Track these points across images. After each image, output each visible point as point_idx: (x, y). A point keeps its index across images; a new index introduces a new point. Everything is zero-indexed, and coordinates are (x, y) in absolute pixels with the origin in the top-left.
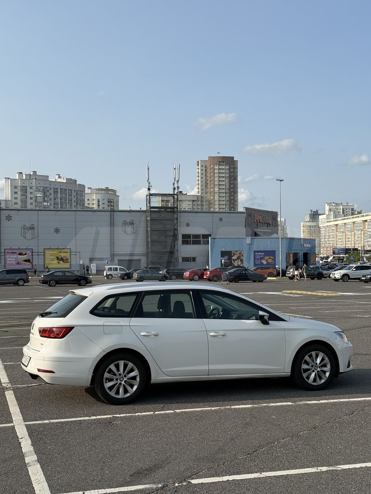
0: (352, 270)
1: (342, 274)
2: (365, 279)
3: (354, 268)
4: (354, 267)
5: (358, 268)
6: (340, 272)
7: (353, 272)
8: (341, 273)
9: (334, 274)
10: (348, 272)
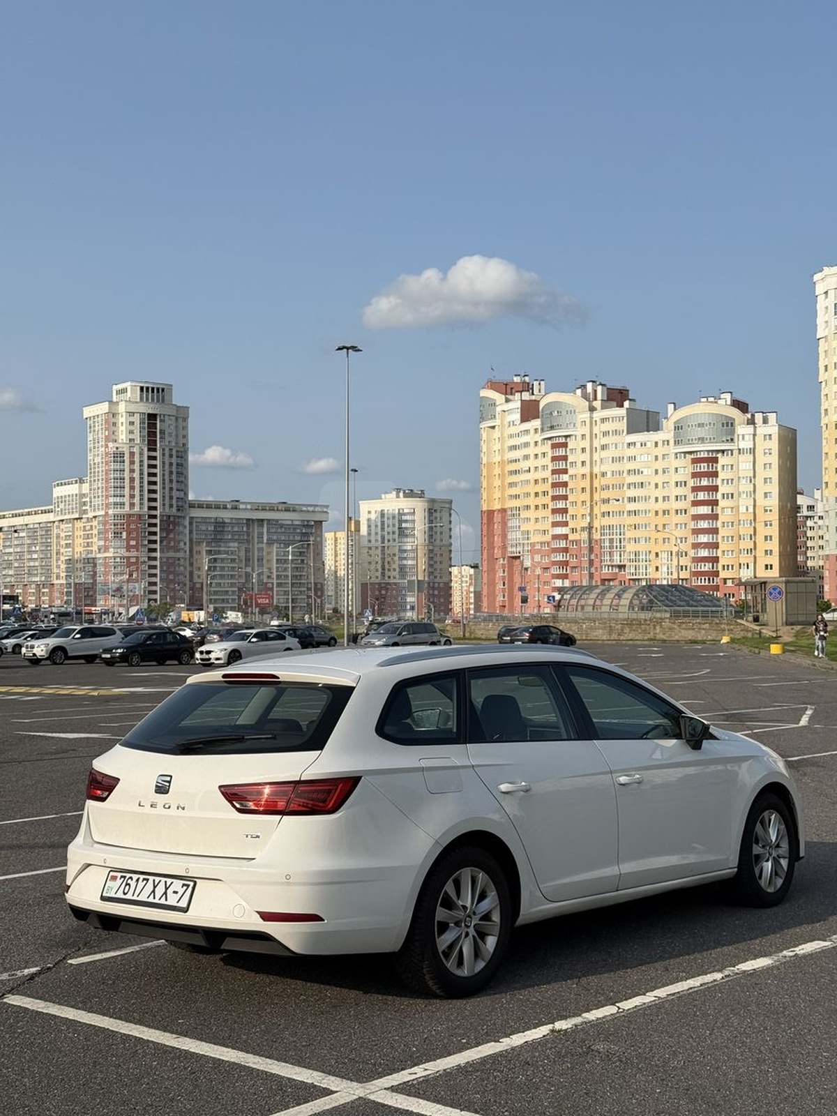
0: (73, 638)
1: (51, 647)
2: (112, 657)
3: (77, 634)
4: (76, 629)
5: (86, 633)
6: (46, 642)
7: (76, 641)
8: (48, 644)
9: (32, 647)
10: (62, 643)
